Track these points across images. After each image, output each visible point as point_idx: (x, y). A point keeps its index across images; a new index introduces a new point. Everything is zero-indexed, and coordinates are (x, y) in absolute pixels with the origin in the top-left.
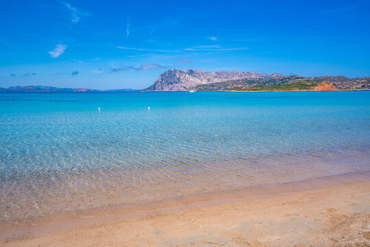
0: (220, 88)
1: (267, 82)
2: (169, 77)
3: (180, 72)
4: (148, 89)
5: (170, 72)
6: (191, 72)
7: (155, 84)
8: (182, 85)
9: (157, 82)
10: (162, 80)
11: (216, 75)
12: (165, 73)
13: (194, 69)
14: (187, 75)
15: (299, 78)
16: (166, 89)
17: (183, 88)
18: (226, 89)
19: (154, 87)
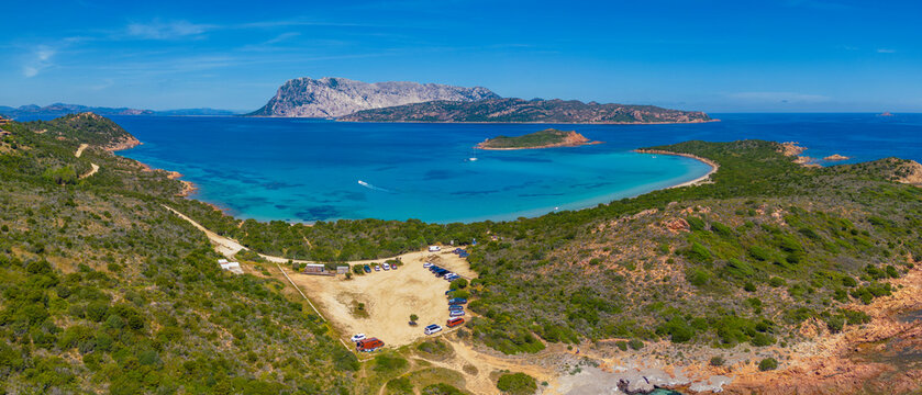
0: (400, 117)
1: (477, 109)
2: (296, 92)
3: (315, 82)
4: (257, 113)
5: (296, 83)
6: (333, 83)
7: (270, 104)
8: (320, 106)
9: (273, 101)
10: (283, 96)
11: (377, 88)
12: (288, 85)
13: (338, 79)
14: (327, 89)
15: (521, 103)
16: (291, 114)
17: (320, 112)
18: (409, 119)
19: (268, 108)
